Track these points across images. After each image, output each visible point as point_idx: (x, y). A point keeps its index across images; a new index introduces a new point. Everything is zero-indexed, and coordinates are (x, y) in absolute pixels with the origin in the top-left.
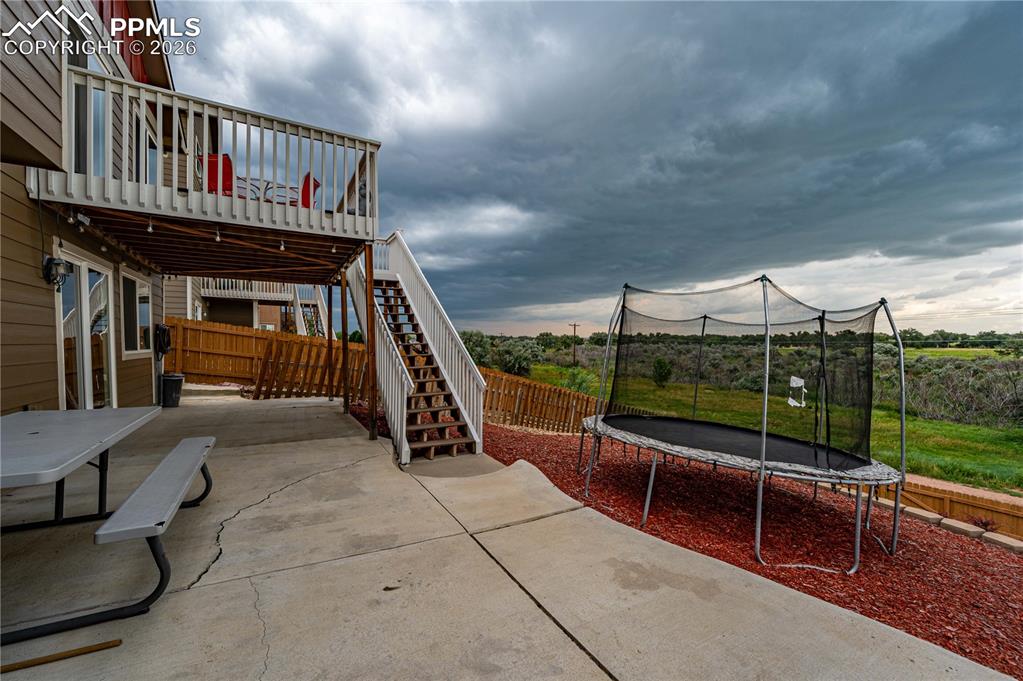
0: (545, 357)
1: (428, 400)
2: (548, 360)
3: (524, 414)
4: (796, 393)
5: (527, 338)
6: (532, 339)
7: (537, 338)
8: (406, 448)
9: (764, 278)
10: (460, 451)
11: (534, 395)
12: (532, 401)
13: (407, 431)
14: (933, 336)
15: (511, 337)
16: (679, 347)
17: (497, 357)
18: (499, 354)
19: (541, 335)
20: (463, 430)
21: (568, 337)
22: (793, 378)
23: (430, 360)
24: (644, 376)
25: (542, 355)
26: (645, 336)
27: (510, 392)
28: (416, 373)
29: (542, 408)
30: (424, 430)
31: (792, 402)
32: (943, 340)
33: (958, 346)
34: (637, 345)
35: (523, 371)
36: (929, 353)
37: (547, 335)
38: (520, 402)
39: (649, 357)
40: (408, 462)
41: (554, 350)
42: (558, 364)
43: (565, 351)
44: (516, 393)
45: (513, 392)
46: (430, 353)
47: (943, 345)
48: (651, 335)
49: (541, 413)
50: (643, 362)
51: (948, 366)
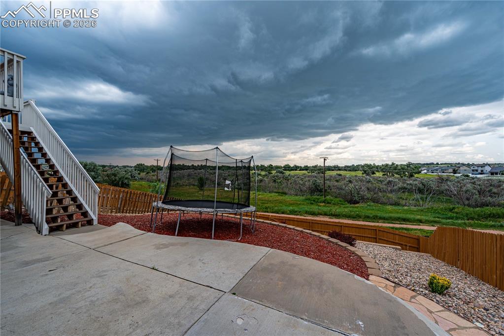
0: (140, 177)
1: (60, 201)
2: (142, 179)
3: (124, 207)
4: (228, 186)
5: (128, 166)
6: (132, 167)
7: (135, 167)
8: (46, 227)
9: (217, 148)
10: (82, 225)
11: (130, 196)
12: (129, 200)
13: (46, 218)
14: (293, 167)
15: (117, 166)
16: (211, 171)
17: (106, 178)
18: (108, 176)
19: (137, 165)
20: (85, 214)
21: (154, 166)
22: (227, 181)
23: (60, 179)
24: (194, 185)
25: (137, 176)
26: (195, 166)
27: (115, 196)
28: (51, 187)
29: (135, 203)
30: (58, 217)
31: (226, 189)
32: (296, 168)
33: (299, 170)
34: (192, 170)
35: (125, 185)
36: (292, 173)
37: (141, 165)
38: (122, 201)
39: (197, 176)
40: (48, 233)
41: (145, 173)
42: (148, 181)
43: (152, 174)
44: (119, 196)
45: (117, 196)
46: (60, 176)
47: (296, 170)
48: (198, 165)
49: (134, 205)
50: (194, 178)
51: (296, 177)
